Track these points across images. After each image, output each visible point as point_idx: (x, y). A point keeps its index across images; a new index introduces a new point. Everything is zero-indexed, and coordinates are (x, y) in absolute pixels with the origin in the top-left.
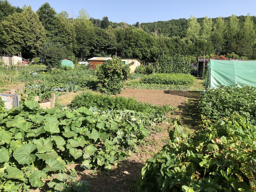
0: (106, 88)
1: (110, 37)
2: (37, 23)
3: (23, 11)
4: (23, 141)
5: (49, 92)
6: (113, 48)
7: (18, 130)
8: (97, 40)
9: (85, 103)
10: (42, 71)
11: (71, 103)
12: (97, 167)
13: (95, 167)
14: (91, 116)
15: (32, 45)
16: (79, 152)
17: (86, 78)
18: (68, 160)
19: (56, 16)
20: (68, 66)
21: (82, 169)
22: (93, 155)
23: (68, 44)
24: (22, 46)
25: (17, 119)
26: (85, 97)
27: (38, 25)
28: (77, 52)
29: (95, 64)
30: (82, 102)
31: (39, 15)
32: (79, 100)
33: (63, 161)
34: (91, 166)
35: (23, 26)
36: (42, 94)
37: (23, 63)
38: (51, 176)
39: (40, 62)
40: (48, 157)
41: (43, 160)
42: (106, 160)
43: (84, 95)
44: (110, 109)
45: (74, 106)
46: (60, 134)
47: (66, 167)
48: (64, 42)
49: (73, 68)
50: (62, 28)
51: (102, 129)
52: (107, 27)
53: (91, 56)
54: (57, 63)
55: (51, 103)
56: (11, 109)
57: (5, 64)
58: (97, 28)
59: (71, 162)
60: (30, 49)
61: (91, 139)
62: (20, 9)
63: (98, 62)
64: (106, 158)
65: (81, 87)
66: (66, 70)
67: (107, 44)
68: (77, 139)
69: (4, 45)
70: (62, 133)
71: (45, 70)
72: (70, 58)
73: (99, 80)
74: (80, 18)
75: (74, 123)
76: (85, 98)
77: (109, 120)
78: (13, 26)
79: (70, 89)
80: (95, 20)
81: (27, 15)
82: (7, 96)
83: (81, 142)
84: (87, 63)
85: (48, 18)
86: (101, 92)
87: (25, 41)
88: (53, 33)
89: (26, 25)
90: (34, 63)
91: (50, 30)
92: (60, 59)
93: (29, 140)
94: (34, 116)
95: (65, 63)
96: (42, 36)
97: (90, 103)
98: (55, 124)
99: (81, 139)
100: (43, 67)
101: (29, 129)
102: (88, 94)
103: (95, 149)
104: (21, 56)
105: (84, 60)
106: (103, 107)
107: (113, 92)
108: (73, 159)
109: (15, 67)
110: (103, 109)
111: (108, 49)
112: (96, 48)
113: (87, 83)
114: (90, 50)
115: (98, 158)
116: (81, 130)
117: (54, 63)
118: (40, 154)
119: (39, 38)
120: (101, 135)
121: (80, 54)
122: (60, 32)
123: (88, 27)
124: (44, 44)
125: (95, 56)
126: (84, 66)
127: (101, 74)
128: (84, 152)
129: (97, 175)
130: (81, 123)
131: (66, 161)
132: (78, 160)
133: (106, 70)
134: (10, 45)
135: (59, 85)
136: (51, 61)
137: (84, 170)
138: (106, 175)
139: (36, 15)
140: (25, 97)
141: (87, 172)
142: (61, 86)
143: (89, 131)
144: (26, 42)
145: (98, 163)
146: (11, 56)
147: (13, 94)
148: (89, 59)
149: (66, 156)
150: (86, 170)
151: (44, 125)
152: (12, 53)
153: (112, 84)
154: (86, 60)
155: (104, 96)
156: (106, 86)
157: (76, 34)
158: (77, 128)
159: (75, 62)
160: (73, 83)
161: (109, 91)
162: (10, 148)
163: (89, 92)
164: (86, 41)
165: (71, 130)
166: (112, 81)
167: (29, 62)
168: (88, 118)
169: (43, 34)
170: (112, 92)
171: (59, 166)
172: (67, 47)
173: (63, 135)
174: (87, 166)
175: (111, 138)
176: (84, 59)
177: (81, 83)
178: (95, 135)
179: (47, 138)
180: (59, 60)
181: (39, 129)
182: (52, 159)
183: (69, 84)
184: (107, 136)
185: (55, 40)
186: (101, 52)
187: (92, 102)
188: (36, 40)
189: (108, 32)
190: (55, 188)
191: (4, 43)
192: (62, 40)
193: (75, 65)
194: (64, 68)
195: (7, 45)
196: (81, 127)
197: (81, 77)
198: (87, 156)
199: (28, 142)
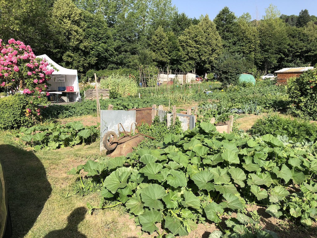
0: (301, 110)
1: (310, 38)
2: (214, 33)
3: (200, 21)
4: (199, 167)
5: (226, 114)
6: (315, 53)
7: (194, 154)
8: (289, 45)
9: (271, 130)
10: (217, 88)
11: (251, 129)
12: (289, 217)
13: (287, 216)
14: (280, 147)
15: (206, 59)
16: (263, 192)
17: (272, 96)
18: (248, 199)
19: (235, 21)
20: (247, 81)
21: (268, 215)
22: (283, 200)
23: (248, 54)
24: (196, 62)
25: (193, 141)
26: (271, 121)
27: (214, 36)
28: (259, 63)
29: (285, 78)
30: (267, 128)
31: (216, 23)
32: (262, 125)
33: (243, 199)
34: (281, 214)
35: (199, 39)
36: (219, 116)
37: (196, 80)
38: (228, 213)
39: (214, 78)
40: (226, 190)
41: (220, 193)
42: (303, 212)
43: (269, 119)
44: (309, 141)
45: (255, 133)
46: (240, 166)
47: (246, 207)
48: (244, 52)
49: (253, 83)
50: (242, 35)
51: (296, 167)
52: (306, 24)
53: (280, 67)
54: (234, 79)
55: (229, 127)
56: (187, 130)
57: (180, 82)
58: (291, 28)
59: (253, 203)
60: (204, 65)
61: (279, 178)
62: (197, 20)
63: (290, 75)
64: (304, 209)
65: (265, 108)
66: (245, 86)
67: (305, 49)
68: (260, 175)
69: (180, 62)
70: (242, 165)
71: (220, 87)
72: (250, 72)
73: (290, 99)
74: (266, 18)
75: (257, 154)
76: (270, 123)
77: (307, 156)
78: (188, 40)
79: (250, 111)
80: (288, 17)
81: (204, 25)
82: (184, 116)
83: (266, 179)
84: (272, 77)
85: (226, 25)
86: (293, 115)
87: (199, 56)
88: (231, 43)
89: (202, 37)
90: (207, 80)
91: (227, 39)
92: (239, 74)
93: (205, 167)
94: (210, 140)
95: (245, 78)
96: (218, 48)
97: (277, 130)
98: (234, 152)
99: (266, 175)
100: (218, 84)
101: (205, 154)
102: (276, 117)
103: (286, 193)
104: (195, 72)
105: (269, 73)
106: (298, 137)
107: (312, 117)
108: (255, 199)
109: (189, 85)
110: (296, 140)
111: (307, 54)
112: (287, 56)
113: (273, 104)
114: (278, 59)
115: (291, 206)
116: (267, 165)
117: (230, 78)
118: (217, 185)
119: (215, 50)
120: (295, 175)
121: (263, 65)
122: (239, 40)
123: (278, 28)
124: (220, 56)
125: (285, 67)
126: (268, 80)
127: (296, 91)
128: (270, 193)
129: (288, 229)
130: (267, 155)
131: (246, 200)
132: (262, 202)
133: (303, 86)
134: (185, 61)
135: (237, 105)
136: (227, 76)
137: (270, 216)
138: (302, 231)
139: (213, 23)
140: (201, 119)
141: (274, 221)
142: (239, 107)
143: (278, 168)
144: (201, 56)
145: (291, 213)
146: (186, 74)
147: (190, 115)
148: (276, 72)
149: (246, 194)
150: (272, 218)
151: (221, 152)
152: (187, 70)
153: (311, 105)
154: (272, 73)
155: (299, 122)
156: (302, 108)
157: (259, 40)
158: (261, 161)
159: (256, 76)
160: (254, 103)
161: (306, 115)
162: (187, 173)
163: (277, 116)
164: (273, 48)
165: (253, 162)
166: (312, 101)
167: (202, 79)
168: (276, 150)
169: (219, 45)
170: (310, 116)
171: (238, 203)
172: (247, 58)
173: (244, 166)
174: (275, 213)
175: (312, 183)
176: (269, 71)
177: (265, 103)
178: (286, 174)
179: (225, 168)
180: (237, 75)
181: (216, 156)
182: (231, 194)
183: (249, 104)
184: (305, 177)
185: (233, 51)
186: (295, 60)
187: (280, 129)
188: (212, 53)
189: (307, 31)
190: (234, 229)
191: (180, 60)
192: (242, 50)
193: (256, 81)
194: (242, 84)
195: (183, 62)
196: (267, 160)
197: (265, 96)
198: (275, 199)
199: (204, 169)
